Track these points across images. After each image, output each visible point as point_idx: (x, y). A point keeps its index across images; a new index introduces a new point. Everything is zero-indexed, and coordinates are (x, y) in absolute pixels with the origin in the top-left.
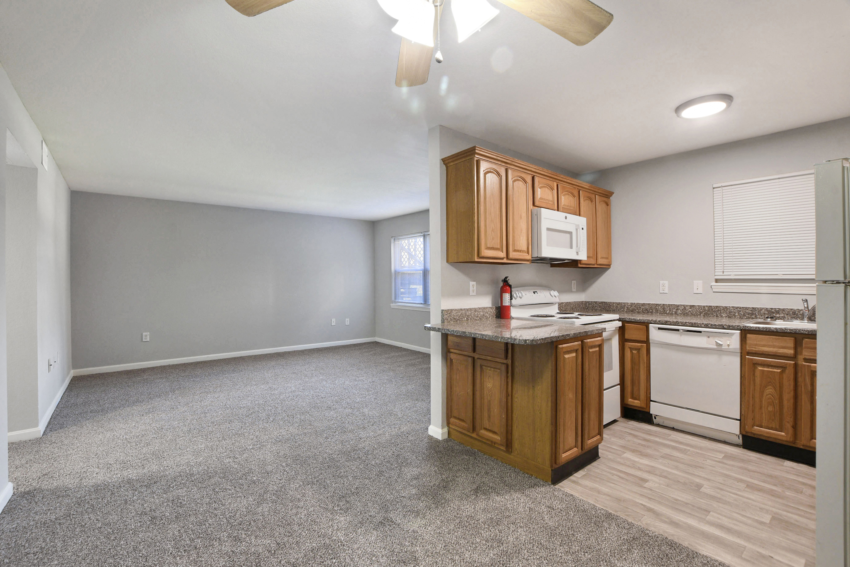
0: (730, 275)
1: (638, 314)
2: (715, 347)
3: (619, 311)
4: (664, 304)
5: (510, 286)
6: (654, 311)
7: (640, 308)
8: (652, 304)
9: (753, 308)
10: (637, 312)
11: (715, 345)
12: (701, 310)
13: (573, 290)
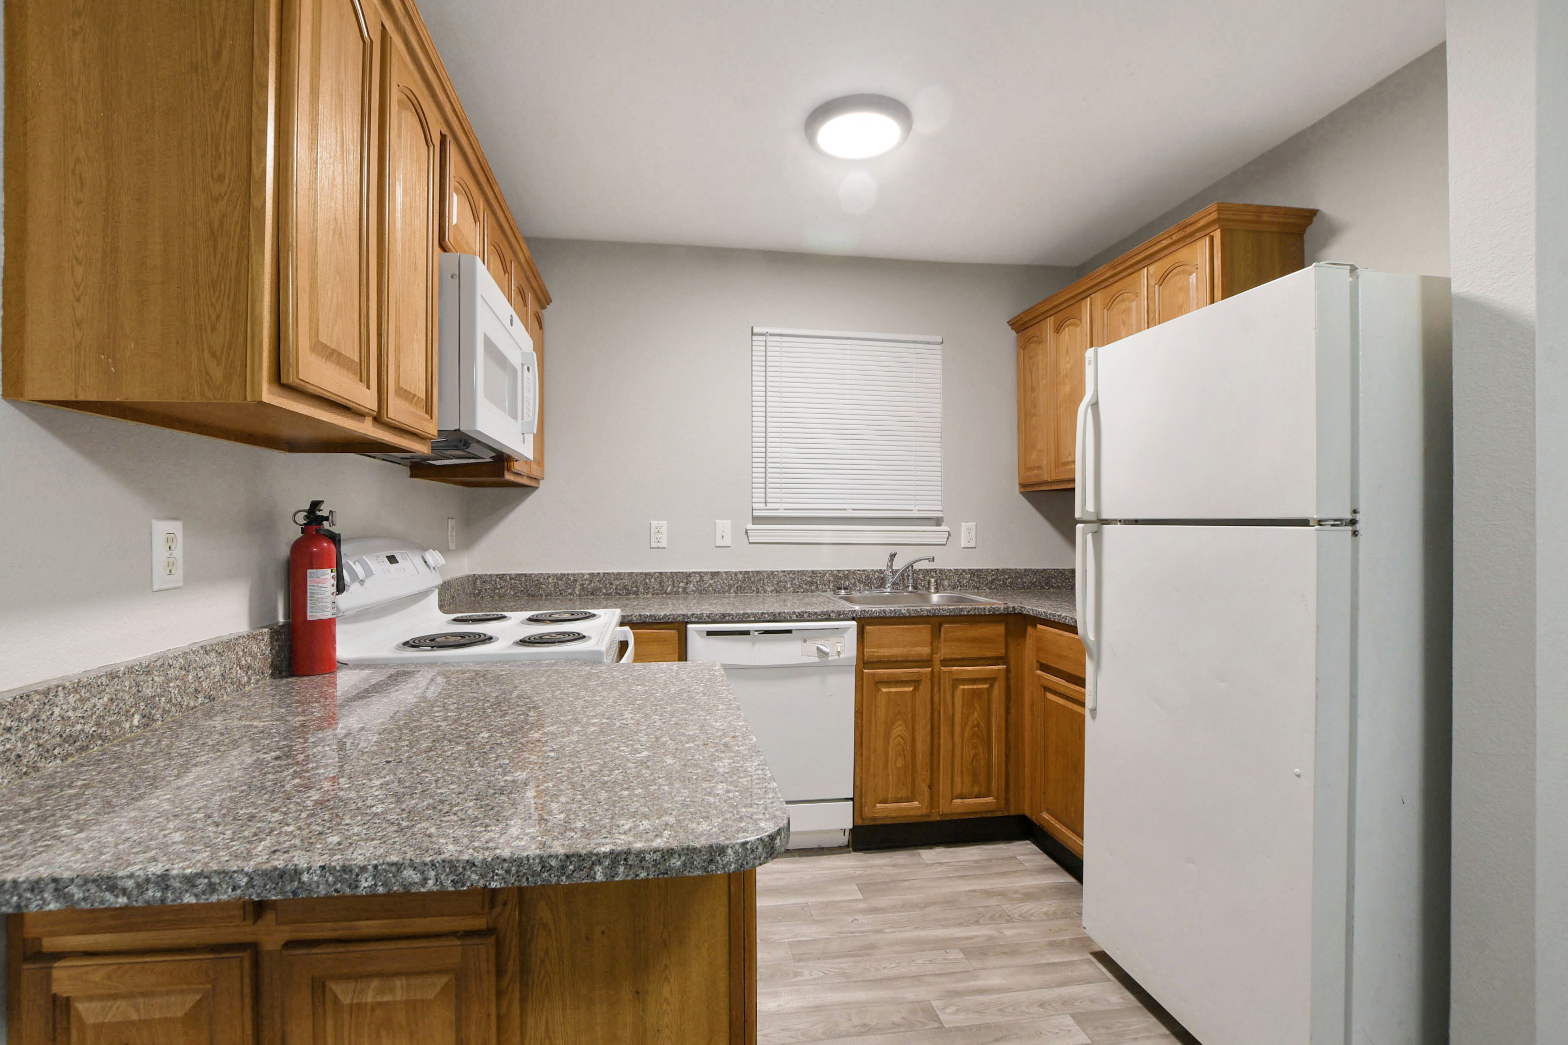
0: (778, 509)
1: (608, 599)
2: (817, 660)
3: (561, 594)
4: (661, 573)
5: (335, 539)
6: (641, 589)
7: (611, 584)
8: (637, 574)
9: (813, 571)
10: (605, 594)
11: (816, 654)
12: (731, 582)
13: (452, 546)
